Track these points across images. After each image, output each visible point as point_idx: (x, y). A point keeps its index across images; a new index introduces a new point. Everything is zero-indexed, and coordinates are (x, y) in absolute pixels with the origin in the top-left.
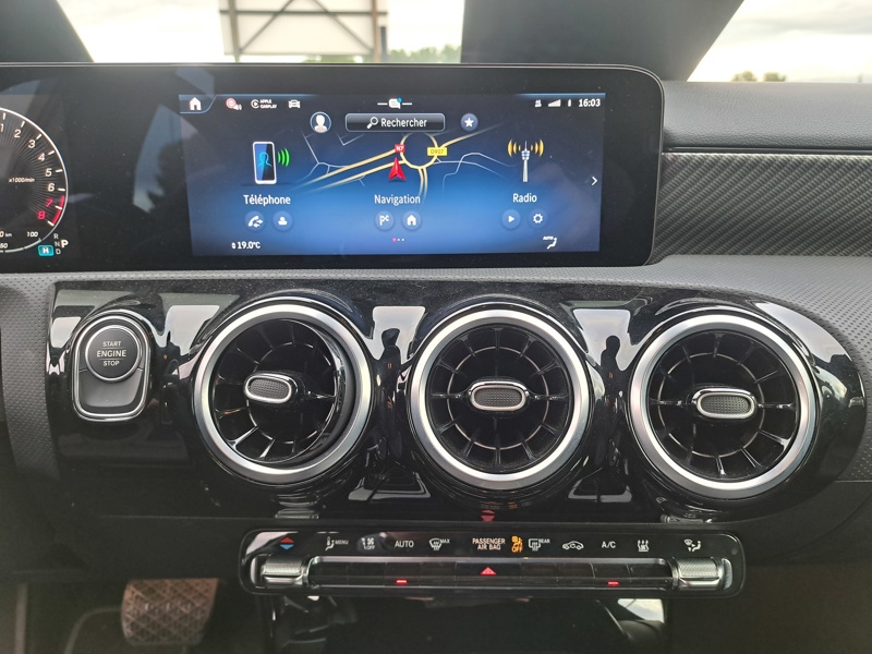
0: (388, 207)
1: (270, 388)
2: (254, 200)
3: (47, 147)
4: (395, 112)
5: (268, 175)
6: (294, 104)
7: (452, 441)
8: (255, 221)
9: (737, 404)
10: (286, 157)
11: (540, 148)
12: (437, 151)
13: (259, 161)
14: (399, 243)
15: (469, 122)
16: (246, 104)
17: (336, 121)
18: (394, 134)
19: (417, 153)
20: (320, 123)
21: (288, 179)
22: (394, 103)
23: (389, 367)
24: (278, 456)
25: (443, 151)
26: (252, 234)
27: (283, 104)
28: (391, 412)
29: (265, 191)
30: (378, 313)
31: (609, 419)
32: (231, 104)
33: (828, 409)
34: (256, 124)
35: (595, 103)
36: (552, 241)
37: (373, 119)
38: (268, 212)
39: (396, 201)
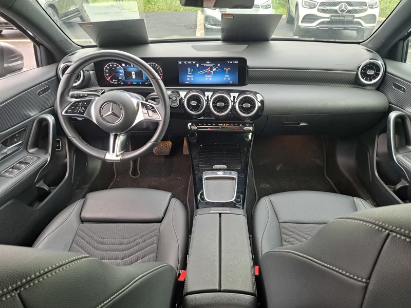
0: (207, 77)
1: (194, 103)
2: (188, 76)
3: (159, 68)
4: (208, 64)
5: (190, 73)
6: (194, 63)
7: (215, 110)
8: (188, 79)
9: (248, 105)
10: (193, 70)
11: (229, 69)
12: (214, 69)
13: (189, 71)
14: (208, 82)
15: (219, 65)
16: (187, 63)
17: (200, 65)
18: (208, 67)
19: (211, 69)
20: (198, 65)
21: (193, 73)
22: (208, 62)
23: (208, 101)
24: (195, 111)
25: (215, 69)
26: (188, 81)
27: (192, 63)
28: (208, 106)
29: (190, 75)
30: (206, 93)
31: (233, 108)
32: (185, 63)
33: (259, 108)
34: (188, 65)
35: (237, 62)
36: (231, 82)
37: (205, 65)
38: (190, 78)
39: (208, 76)
